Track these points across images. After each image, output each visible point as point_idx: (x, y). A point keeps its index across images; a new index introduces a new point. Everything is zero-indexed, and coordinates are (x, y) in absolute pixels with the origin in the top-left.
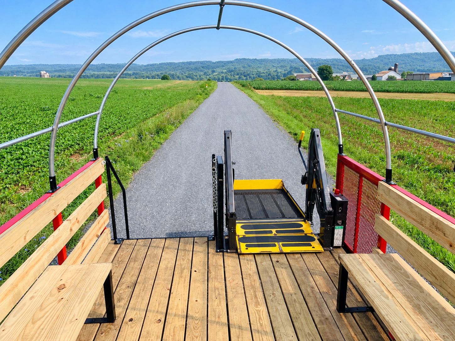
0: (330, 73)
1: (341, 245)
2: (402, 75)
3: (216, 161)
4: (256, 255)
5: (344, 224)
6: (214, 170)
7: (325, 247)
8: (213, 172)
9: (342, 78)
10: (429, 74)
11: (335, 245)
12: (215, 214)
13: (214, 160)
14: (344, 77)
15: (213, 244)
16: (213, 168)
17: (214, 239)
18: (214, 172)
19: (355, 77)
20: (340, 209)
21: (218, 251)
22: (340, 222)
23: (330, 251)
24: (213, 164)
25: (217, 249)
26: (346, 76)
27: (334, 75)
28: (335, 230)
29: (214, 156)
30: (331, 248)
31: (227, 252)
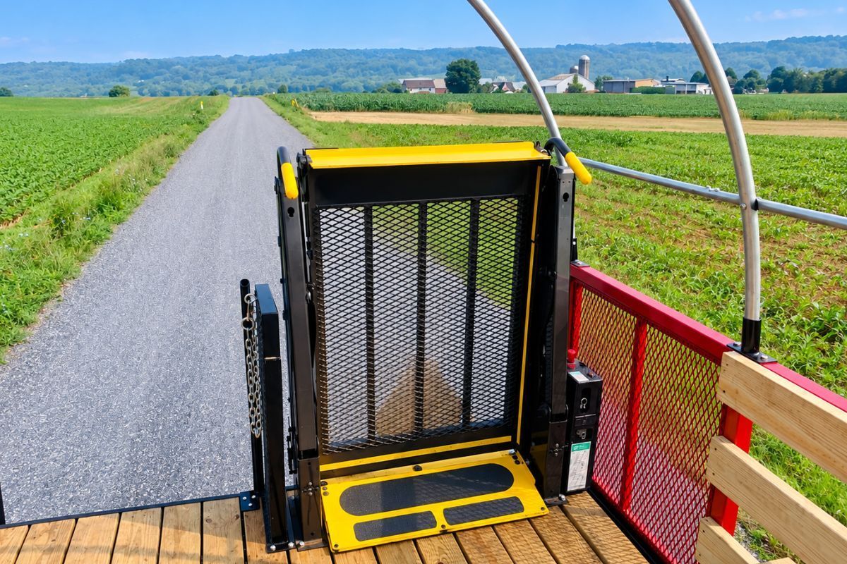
0: (476, 78)
1: (584, 487)
2: (597, 84)
3: (253, 299)
4: (378, 549)
5: (592, 436)
6: (246, 324)
7: (547, 497)
8: (245, 331)
9: (497, 87)
10: (634, 82)
11: (572, 487)
12: (256, 443)
13: (249, 298)
14: (501, 85)
15: (255, 519)
16: (247, 318)
17: (255, 508)
18: (247, 329)
19: (519, 86)
20: (584, 402)
21: (273, 547)
22: (582, 433)
23: (561, 507)
24: (246, 309)
25: (269, 543)
26: (503, 84)
27: (482, 81)
28: (572, 453)
29: (245, 285)
30: (563, 497)
31: (297, 546)
